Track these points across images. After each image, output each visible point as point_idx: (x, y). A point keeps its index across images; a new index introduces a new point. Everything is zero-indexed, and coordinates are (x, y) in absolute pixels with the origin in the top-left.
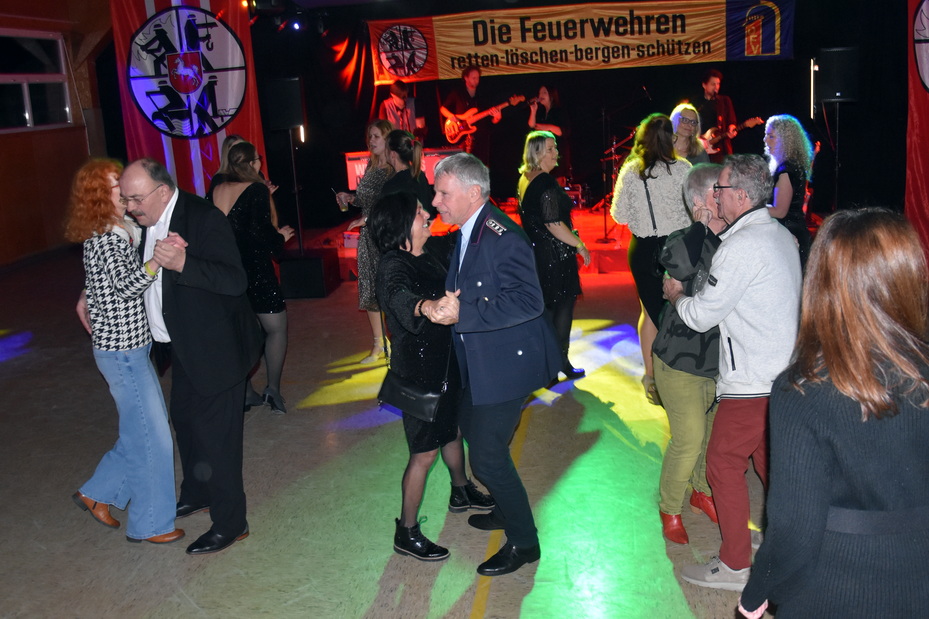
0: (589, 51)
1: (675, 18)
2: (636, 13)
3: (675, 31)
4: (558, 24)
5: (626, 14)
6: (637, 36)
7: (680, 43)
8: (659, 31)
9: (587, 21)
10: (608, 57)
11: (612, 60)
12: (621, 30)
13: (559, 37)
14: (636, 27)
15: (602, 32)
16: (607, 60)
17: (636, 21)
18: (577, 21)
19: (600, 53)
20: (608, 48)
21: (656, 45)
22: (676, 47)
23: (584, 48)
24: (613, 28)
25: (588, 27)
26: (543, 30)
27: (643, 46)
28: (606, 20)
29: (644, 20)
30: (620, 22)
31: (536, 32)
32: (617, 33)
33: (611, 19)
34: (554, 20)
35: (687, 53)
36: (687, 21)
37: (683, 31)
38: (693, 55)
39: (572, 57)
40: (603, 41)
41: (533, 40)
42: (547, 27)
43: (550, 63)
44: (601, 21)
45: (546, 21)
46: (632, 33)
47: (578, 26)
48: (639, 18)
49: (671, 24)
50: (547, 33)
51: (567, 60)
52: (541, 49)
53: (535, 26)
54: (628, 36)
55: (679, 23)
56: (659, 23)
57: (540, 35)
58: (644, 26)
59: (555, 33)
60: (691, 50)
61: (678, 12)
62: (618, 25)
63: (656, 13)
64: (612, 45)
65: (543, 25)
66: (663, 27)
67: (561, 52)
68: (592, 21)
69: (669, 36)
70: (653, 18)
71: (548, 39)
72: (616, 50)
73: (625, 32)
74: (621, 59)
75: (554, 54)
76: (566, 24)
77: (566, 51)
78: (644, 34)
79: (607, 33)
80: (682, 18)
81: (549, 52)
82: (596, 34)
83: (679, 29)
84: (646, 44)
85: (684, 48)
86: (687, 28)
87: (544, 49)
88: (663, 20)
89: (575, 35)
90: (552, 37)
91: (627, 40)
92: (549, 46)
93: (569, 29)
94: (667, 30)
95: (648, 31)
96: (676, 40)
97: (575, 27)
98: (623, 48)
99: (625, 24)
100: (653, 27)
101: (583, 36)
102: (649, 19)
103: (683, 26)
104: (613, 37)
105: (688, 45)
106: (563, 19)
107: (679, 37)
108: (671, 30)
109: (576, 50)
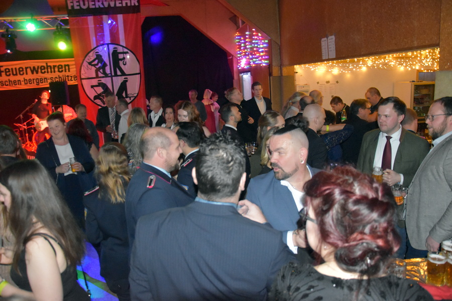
0: (30, 80)
1: (65, 66)
2: (49, 64)
3: (66, 71)
4: (16, 69)
5: (45, 65)
6: (50, 73)
7: (68, 76)
8: (59, 71)
9: (28, 68)
10: (38, 83)
11: (40, 84)
12: (43, 71)
13: (16, 74)
14: (49, 70)
15: (35, 72)
16: (38, 84)
17: (49, 67)
18: (24, 68)
19: (35, 81)
20: (38, 79)
21: (58, 77)
22: (67, 78)
23: (28, 79)
24: (39, 70)
25: (29, 70)
26: (9, 71)
27: (53, 78)
28: (36, 67)
29: (52, 67)
30: (42, 68)
31: (6, 72)
32: (42, 73)
33: (38, 67)
34: (14, 67)
35: (71, 80)
36: (70, 67)
37: (69, 71)
38: (74, 81)
39: (23, 83)
40: (35, 76)
41: (5, 76)
42: (11, 70)
43: (13, 85)
44: (34, 68)
45: (10, 68)
46: (48, 72)
47: (24, 70)
48: (50, 66)
49: (64, 68)
50: (11, 73)
51: (21, 84)
52: (9, 80)
53: (6, 69)
54: (46, 73)
55: (67, 68)
56: (59, 68)
57: (8, 74)
58: (53, 70)
59: (15, 73)
60: (73, 79)
61: (66, 63)
62: (41, 69)
63: (57, 64)
64: (39, 78)
65: (8, 69)
66: (60, 70)
67: (18, 81)
68: (30, 67)
69: (64, 73)
70: (56, 66)
71: (12, 75)
72: (41, 79)
73: (45, 72)
74: (44, 83)
75: (15, 82)
76: (19, 69)
77: (20, 80)
78: (53, 73)
79: (37, 72)
80: (68, 65)
81: (13, 81)
82: (33, 73)
83: (67, 70)
84: (54, 77)
85: (70, 78)
86: (70, 70)
87: (10, 80)
88: (60, 67)
89: (23, 74)
90: (13, 75)
91: (46, 75)
92: (12, 78)
93: (21, 71)
94: (62, 71)
95: (54, 72)
96: (67, 75)
97: (23, 70)
98: (45, 79)
99: (44, 69)
100: (56, 69)
101: (27, 74)
102: (54, 66)
103: (69, 69)
104: (40, 74)
105: (72, 77)
106: (18, 67)
107: (67, 73)
108: (64, 71)
109: (25, 80)
